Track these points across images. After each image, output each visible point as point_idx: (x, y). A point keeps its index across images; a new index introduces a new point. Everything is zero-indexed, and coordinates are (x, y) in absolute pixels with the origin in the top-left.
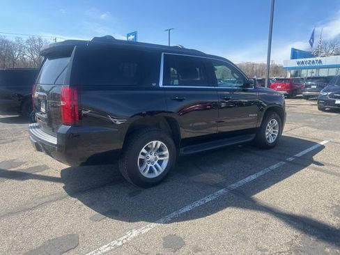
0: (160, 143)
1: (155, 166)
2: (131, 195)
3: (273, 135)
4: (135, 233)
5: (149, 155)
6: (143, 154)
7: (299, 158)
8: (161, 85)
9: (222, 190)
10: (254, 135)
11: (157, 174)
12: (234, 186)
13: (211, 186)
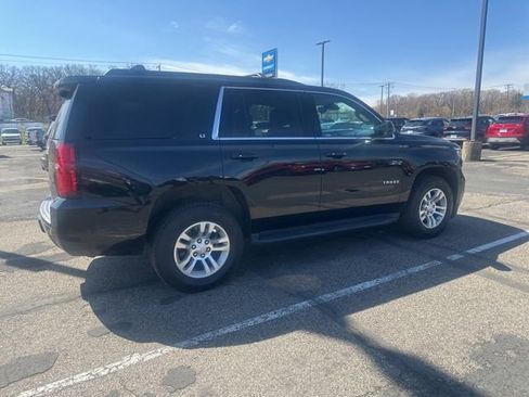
0: (212, 225)
1: (207, 260)
2: (164, 302)
3: (435, 216)
4: (135, 359)
5: (196, 243)
6: (183, 241)
7: (473, 255)
8: (215, 136)
9: (304, 303)
10: (397, 215)
11: (208, 272)
12: (328, 297)
13: (291, 294)
